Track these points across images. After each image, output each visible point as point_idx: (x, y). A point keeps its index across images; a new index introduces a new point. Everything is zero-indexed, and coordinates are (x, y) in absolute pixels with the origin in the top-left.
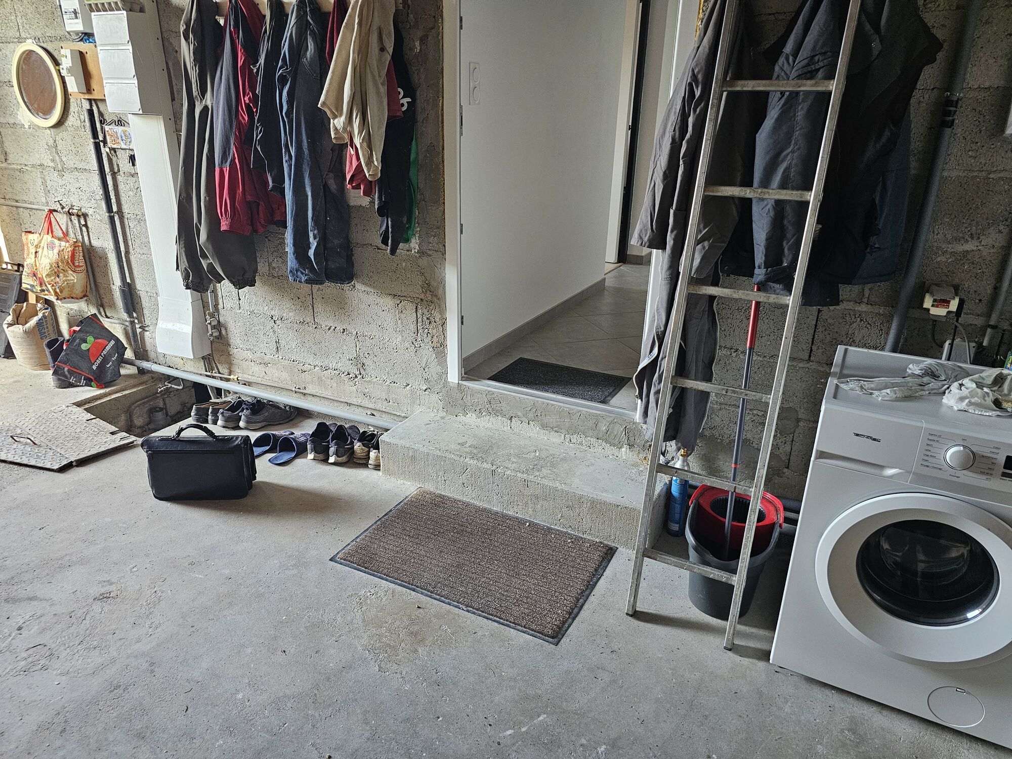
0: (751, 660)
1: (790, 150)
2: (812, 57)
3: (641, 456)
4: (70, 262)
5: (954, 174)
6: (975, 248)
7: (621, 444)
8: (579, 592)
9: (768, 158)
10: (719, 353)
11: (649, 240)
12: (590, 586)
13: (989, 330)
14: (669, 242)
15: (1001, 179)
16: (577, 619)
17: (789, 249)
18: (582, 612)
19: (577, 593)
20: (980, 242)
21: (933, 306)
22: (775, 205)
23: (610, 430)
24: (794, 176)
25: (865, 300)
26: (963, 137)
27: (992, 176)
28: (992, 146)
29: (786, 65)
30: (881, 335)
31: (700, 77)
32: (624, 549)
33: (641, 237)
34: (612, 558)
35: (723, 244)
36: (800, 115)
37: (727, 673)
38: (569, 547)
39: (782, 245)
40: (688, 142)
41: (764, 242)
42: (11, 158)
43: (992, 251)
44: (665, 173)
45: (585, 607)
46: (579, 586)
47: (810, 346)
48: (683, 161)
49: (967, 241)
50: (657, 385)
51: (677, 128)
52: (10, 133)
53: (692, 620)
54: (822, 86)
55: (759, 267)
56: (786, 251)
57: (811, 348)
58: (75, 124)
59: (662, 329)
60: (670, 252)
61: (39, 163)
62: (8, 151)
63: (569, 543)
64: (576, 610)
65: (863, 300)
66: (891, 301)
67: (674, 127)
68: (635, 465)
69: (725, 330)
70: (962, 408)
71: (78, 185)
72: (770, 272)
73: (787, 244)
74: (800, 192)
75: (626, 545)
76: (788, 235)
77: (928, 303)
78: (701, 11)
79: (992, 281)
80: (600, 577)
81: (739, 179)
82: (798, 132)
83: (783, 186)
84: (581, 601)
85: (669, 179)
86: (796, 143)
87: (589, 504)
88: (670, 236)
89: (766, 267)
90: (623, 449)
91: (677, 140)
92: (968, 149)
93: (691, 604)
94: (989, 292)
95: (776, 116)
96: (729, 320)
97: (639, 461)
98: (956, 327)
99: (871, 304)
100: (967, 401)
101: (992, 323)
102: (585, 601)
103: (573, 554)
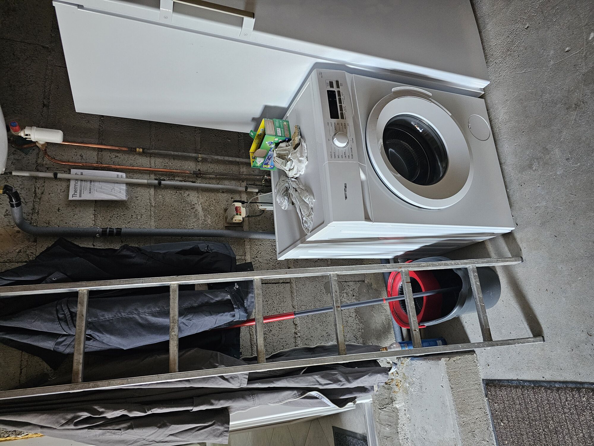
0: (519, 243)
1: (137, 317)
2: (59, 319)
3: (397, 389)
5: (153, 223)
6: (200, 206)
7: (394, 410)
8: (549, 391)
9: (144, 333)
10: (301, 346)
11: (222, 425)
12: (536, 385)
13: (249, 190)
14: (221, 405)
15: (155, 200)
16: (580, 380)
17: (217, 297)
18: (568, 379)
19: (552, 392)
20: (196, 204)
21: (240, 215)
22: (182, 315)
23: (387, 423)
24: (159, 307)
25: (243, 257)
26: (128, 223)
27: (153, 205)
28: (134, 207)
29: (67, 342)
30: (264, 244)
31: (69, 416)
32: (480, 374)
33: (221, 434)
34: (495, 380)
35: (219, 355)
36: (108, 316)
37: (542, 250)
38: (509, 422)
39: (215, 303)
40: (130, 411)
41: (214, 316)
43: (201, 197)
44: (159, 427)
45: (561, 379)
46: (543, 394)
47: (281, 284)
48: (148, 410)
49: (196, 210)
50: (342, 383)
51: (117, 427)
53: (513, 295)
54: (84, 298)
55: (234, 316)
56: (217, 299)
57: (281, 283)
59: (295, 392)
60: (230, 402)
63: (504, 424)
64: (570, 385)
65: (243, 259)
66: (241, 241)
67: (116, 431)
68: (406, 391)
69: (283, 346)
70: (306, 159)
72: (236, 305)
73: (213, 299)
74: (171, 293)
75: (476, 373)
76: (206, 301)
77: (238, 218)
78: (8, 438)
79: (219, 195)
80: (521, 380)
81: (164, 356)
82: (122, 314)
83: (166, 314)
84: (557, 385)
85: (166, 421)
86: (132, 313)
87: (462, 416)
88: (217, 405)
89: (233, 309)
90: (397, 406)
91: (129, 424)
92: (137, 220)
93: (499, 302)
94: (226, 195)
95: (108, 336)
96: (275, 344)
97: (401, 390)
98: (250, 203)
99: (245, 254)
100: (300, 158)
101: (244, 189)
102: (555, 382)
103: (514, 414)
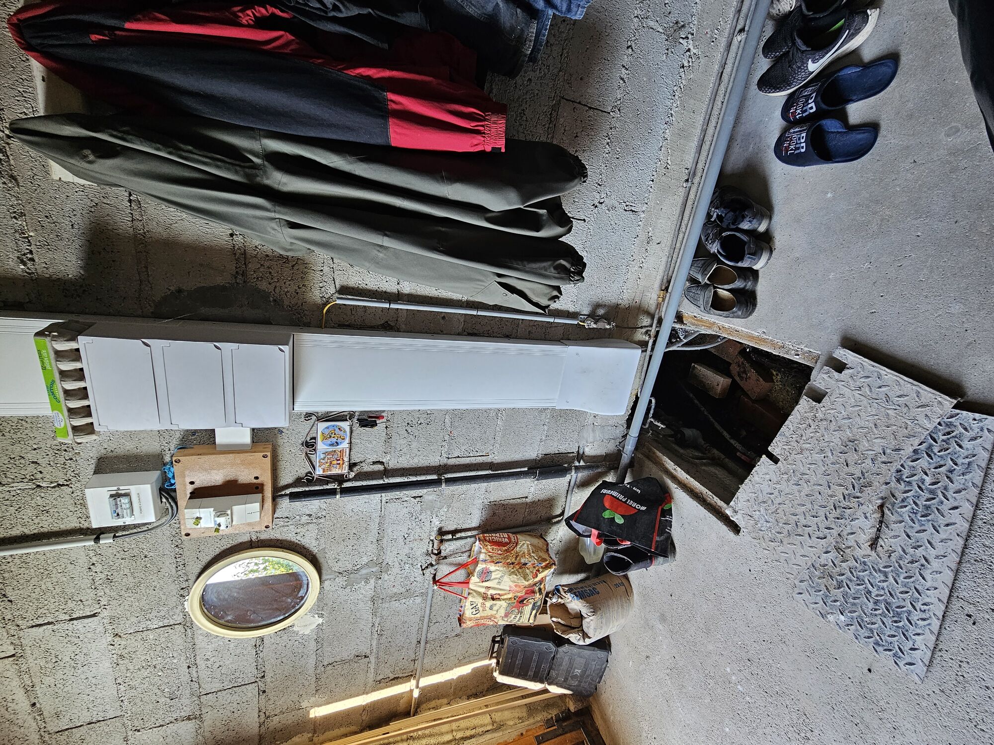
4: (506, 548)
42: (364, 649)
52: (329, 649)
58: (314, 535)
61: (370, 604)
62: (354, 653)
71: (401, 540)
